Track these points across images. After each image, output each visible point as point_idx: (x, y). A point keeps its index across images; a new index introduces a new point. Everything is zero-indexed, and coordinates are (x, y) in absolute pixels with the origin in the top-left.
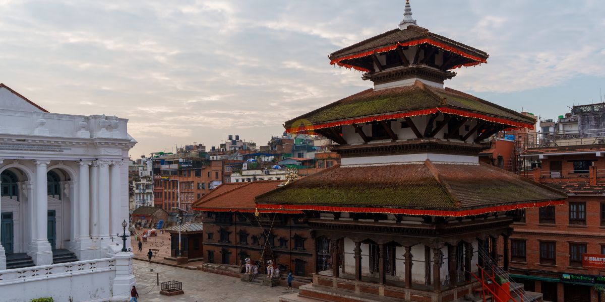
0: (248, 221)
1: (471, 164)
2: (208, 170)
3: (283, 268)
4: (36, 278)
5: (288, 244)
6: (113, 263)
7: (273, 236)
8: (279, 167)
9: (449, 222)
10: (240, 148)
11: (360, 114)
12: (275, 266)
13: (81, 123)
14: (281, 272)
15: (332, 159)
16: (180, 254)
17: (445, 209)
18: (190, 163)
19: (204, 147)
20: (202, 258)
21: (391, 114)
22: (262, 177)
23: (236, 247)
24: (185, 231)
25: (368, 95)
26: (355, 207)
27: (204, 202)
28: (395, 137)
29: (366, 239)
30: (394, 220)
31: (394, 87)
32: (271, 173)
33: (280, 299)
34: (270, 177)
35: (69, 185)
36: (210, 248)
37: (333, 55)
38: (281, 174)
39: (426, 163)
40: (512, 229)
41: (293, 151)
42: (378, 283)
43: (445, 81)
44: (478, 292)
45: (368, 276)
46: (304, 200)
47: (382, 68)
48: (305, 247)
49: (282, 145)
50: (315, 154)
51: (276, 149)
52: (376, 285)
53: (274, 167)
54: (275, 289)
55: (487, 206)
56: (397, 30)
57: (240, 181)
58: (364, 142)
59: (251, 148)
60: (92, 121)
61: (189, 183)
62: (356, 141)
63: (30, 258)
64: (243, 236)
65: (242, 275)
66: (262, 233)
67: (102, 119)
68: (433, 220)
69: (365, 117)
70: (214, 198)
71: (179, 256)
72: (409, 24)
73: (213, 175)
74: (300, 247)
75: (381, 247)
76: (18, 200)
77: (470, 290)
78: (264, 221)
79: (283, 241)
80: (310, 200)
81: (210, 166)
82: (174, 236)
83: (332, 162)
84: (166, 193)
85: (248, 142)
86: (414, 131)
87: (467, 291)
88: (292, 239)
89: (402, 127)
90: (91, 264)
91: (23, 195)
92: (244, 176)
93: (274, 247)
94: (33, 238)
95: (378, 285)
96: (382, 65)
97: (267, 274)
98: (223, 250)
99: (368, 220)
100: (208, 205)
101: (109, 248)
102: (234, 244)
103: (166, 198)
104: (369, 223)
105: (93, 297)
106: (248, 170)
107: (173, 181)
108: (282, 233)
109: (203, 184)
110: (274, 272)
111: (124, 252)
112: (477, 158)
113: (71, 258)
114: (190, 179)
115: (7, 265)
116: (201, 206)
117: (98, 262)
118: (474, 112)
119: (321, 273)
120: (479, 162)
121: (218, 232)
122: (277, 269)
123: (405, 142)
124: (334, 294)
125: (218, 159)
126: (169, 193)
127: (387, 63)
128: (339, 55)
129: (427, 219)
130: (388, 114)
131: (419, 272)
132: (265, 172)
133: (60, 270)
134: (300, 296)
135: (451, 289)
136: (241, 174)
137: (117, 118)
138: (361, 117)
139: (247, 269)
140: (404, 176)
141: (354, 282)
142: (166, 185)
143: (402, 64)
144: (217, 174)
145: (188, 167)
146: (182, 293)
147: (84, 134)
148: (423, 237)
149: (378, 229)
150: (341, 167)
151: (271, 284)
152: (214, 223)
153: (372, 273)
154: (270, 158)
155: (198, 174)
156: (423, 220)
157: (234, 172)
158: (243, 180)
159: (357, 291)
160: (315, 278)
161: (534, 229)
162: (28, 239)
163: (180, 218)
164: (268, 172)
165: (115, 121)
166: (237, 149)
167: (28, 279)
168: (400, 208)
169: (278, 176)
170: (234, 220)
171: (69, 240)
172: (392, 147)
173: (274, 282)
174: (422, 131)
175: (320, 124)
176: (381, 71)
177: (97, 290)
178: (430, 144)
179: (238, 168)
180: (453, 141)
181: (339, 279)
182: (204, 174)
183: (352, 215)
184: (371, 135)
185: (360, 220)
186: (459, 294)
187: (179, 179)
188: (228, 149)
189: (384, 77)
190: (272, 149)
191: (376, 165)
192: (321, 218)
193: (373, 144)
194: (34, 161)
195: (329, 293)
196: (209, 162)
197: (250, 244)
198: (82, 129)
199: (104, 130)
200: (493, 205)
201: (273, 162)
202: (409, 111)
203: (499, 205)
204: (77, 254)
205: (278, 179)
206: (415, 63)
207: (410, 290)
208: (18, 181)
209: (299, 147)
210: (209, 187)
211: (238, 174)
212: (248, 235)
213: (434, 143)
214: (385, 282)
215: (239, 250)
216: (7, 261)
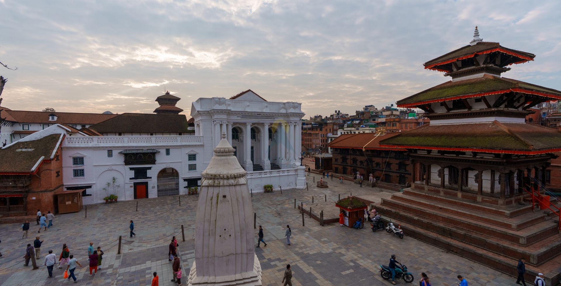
0: (358, 153)
1: (521, 123)
2: (326, 128)
3: (377, 178)
4: (266, 176)
5: (381, 166)
6: (296, 171)
7: (372, 161)
8: (364, 126)
9: (512, 158)
10: (341, 117)
11: (450, 95)
12: (373, 177)
13: (282, 106)
14: (377, 180)
15: (395, 122)
16: (320, 168)
17: (520, 150)
18: (317, 124)
19: (322, 117)
20: (332, 171)
21: (473, 94)
22: (355, 131)
23: (351, 166)
24: (323, 157)
25: (448, 84)
26: (447, 147)
27: (334, 143)
28: (470, 108)
29: (449, 165)
30: (471, 155)
31: (468, 79)
32: (360, 129)
33: (393, 195)
34: (359, 131)
35: (276, 134)
36: (336, 166)
37: (426, 63)
38: (365, 130)
39: (495, 123)
40: (550, 163)
41: (370, 118)
42: (457, 190)
43: (502, 74)
44: (527, 200)
45: (447, 186)
46: (411, 143)
47: (458, 68)
48: (391, 168)
49: (364, 115)
50: (386, 119)
51: (361, 117)
52: (455, 192)
53: (361, 126)
54: (374, 188)
55: (548, 149)
56: (469, 46)
57: (343, 133)
58: (447, 111)
59: (346, 117)
60: (287, 105)
61: (317, 134)
62: (442, 111)
63: (262, 167)
64: (355, 161)
65: (355, 180)
66: (366, 159)
67: (296, 104)
68: (502, 156)
69: (453, 97)
70: (339, 141)
71: (320, 169)
72: (478, 42)
73: (328, 130)
74: (388, 167)
75: (460, 171)
76: (255, 141)
77: (522, 199)
78: (367, 153)
79: (378, 164)
80: (415, 142)
81: (327, 126)
82: (317, 160)
83: (396, 124)
84: (305, 139)
85: (345, 113)
86: (486, 104)
87: (520, 199)
88: (383, 164)
89: (476, 102)
90: (288, 171)
91: (258, 138)
92: (345, 130)
93: (373, 167)
94: (263, 158)
95: (457, 192)
96: (459, 67)
97: (369, 180)
98: (343, 167)
99: (451, 155)
100: (336, 145)
101: (294, 164)
102: (349, 165)
103: (305, 141)
104: (453, 156)
105: (288, 186)
106: (347, 127)
107: (309, 133)
108: (377, 160)
109: (323, 134)
110: (373, 180)
111: (302, 166)
112: (524, 119)
113: (277, 168)
114: (317, 132)
115: (254, 169)
116: (333, 145)
117: (290, 170)
118: (534, 91)
119: (416, 182)
120: (525, 122)
121: (341, 158)
122: (375, 178)
123: (478, 110)
124: (427, 194)
125: (330, 122)
126: (307, 139)
127: (462, 65)
128: (430, 63)
129: (498, 156)
130: (471, 94)
131: (487, 186)
132: (357, 128)
133: (275, 173)
134: (403, 194)
135: (511, 197)
136: (343, 129)
137: (297, 103)
138: (450, 97)
139: (357, 177)
140: (478, 130)
141: (439, 188)
142: (305, 135)
143: (474, 65)
144: (330, 129)
145: (316, 126)
146: (327, 187)
147: (283, 111)
148: (492, 166)
149: (459, 160)
150: (430, 125)
151: (371, 186)
152: (338, 154)
153: (450, 184)
154: (357, 122)
155: (321, 130)
156: (494, 156)
157: (339, 129)
158: (345, 133)
159: (442, 194)
160: (413, 185)
161: (558, 163)
162: (260, 159)
163: (321, 151)
164: (358, 128)
165: (297, 104)
166: (340, 117)
167: (263, 176)
168: (482, 149)
169: (364, 131)
170: (350, 153)
171: (276, 159)
172: (468, 114)
173: (373, 185)
174: (492, 103)
175: (420, 102)
176: (457, 70)
177: (290, 183)
178: (498, 111)
179: (341, 127)
180: (511, 109)
181: (428, 186)
182: (324, 129)
183: (439, 152)
184: (452, 107)
185: (445, 155)
186: (516, 201)
187: (312, 132)
188: (335, 117)
189: (460, 74)
190: (359, 117)
191: (456, 124)
192: (418, 153)
193: (453, 112)
194: (263, 123)
195: (423, 194)
196: (326, 124)
197: (359, 165)
198: (283, 109)
199: (292, 109)
200: (552, 148)
201: (360, 124)
202: (487, 92)
203: (554, 148)
204: (280, 166)
205: (364, 132)
206: (484, 64)
207: (481, 196)
208: (255, 132)
209: (373, 115)
210: (326, 136)
211: (342, 130)
212: (358, 160)
213: (502, 110)
214: (462, 190)
215: (352, 168)
216: (253, 167)
